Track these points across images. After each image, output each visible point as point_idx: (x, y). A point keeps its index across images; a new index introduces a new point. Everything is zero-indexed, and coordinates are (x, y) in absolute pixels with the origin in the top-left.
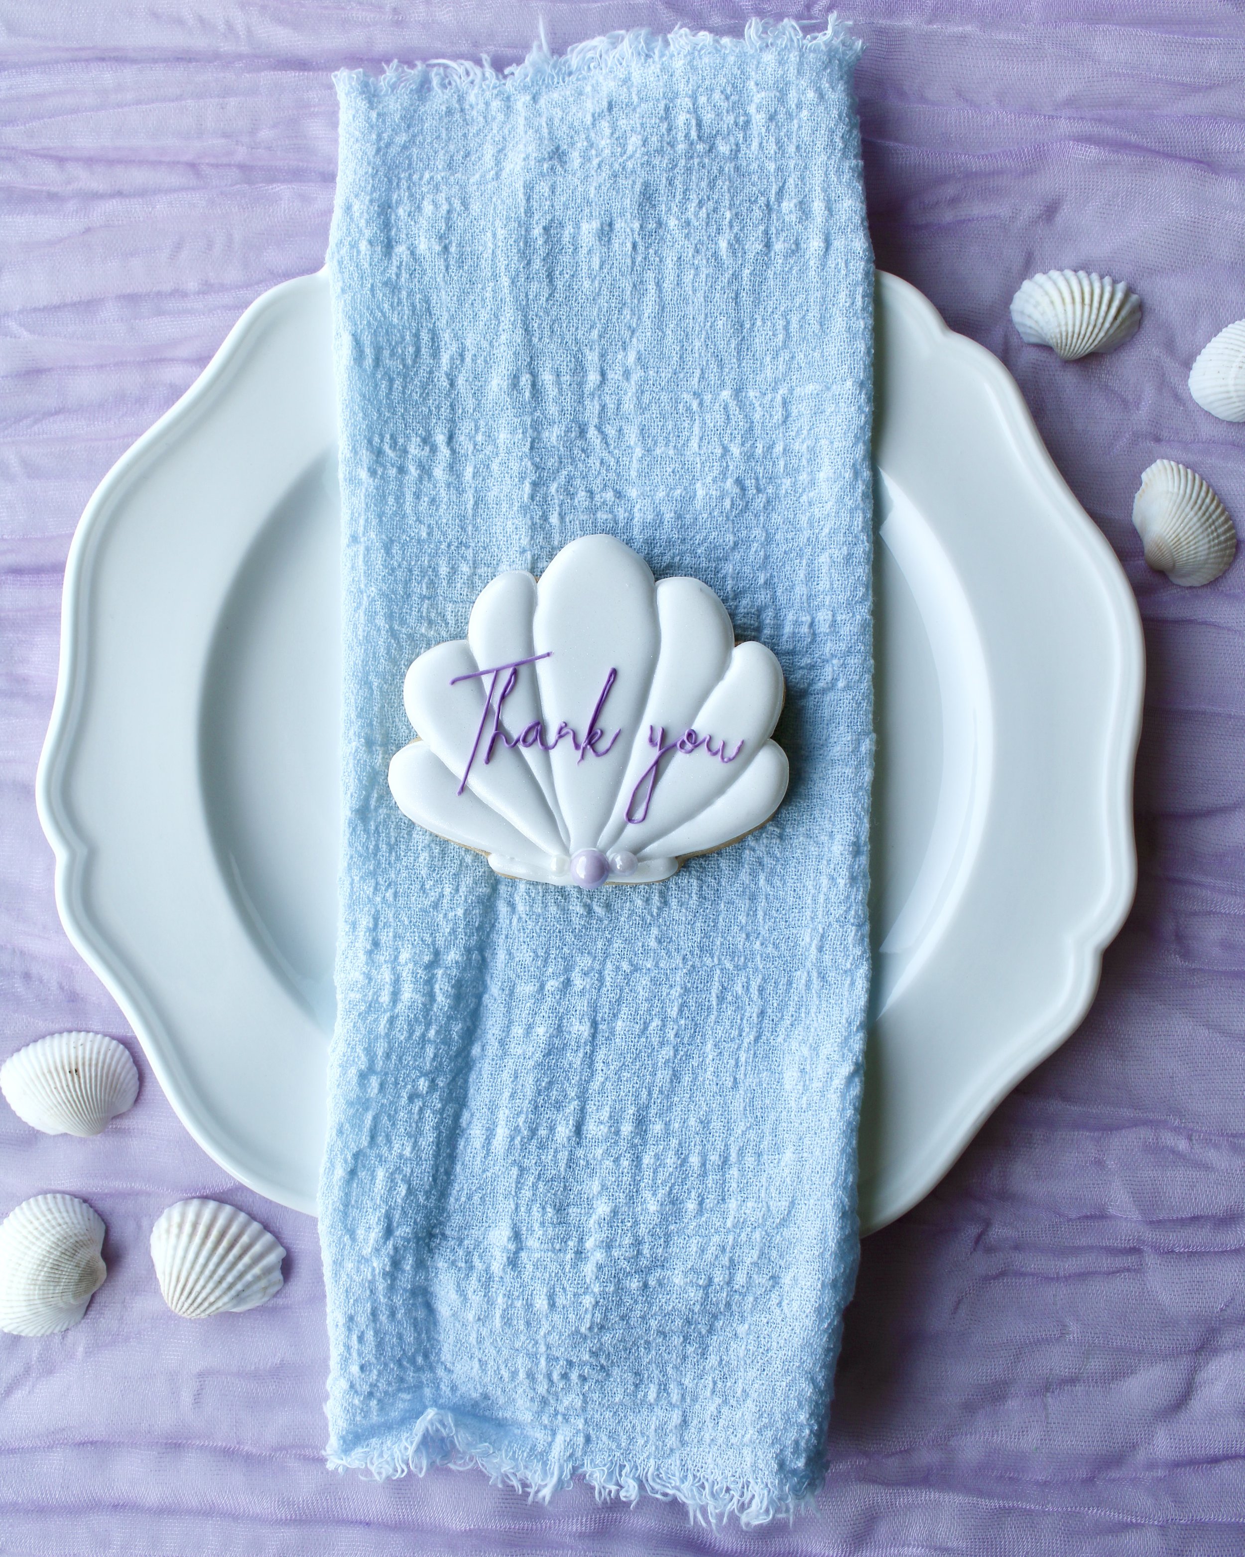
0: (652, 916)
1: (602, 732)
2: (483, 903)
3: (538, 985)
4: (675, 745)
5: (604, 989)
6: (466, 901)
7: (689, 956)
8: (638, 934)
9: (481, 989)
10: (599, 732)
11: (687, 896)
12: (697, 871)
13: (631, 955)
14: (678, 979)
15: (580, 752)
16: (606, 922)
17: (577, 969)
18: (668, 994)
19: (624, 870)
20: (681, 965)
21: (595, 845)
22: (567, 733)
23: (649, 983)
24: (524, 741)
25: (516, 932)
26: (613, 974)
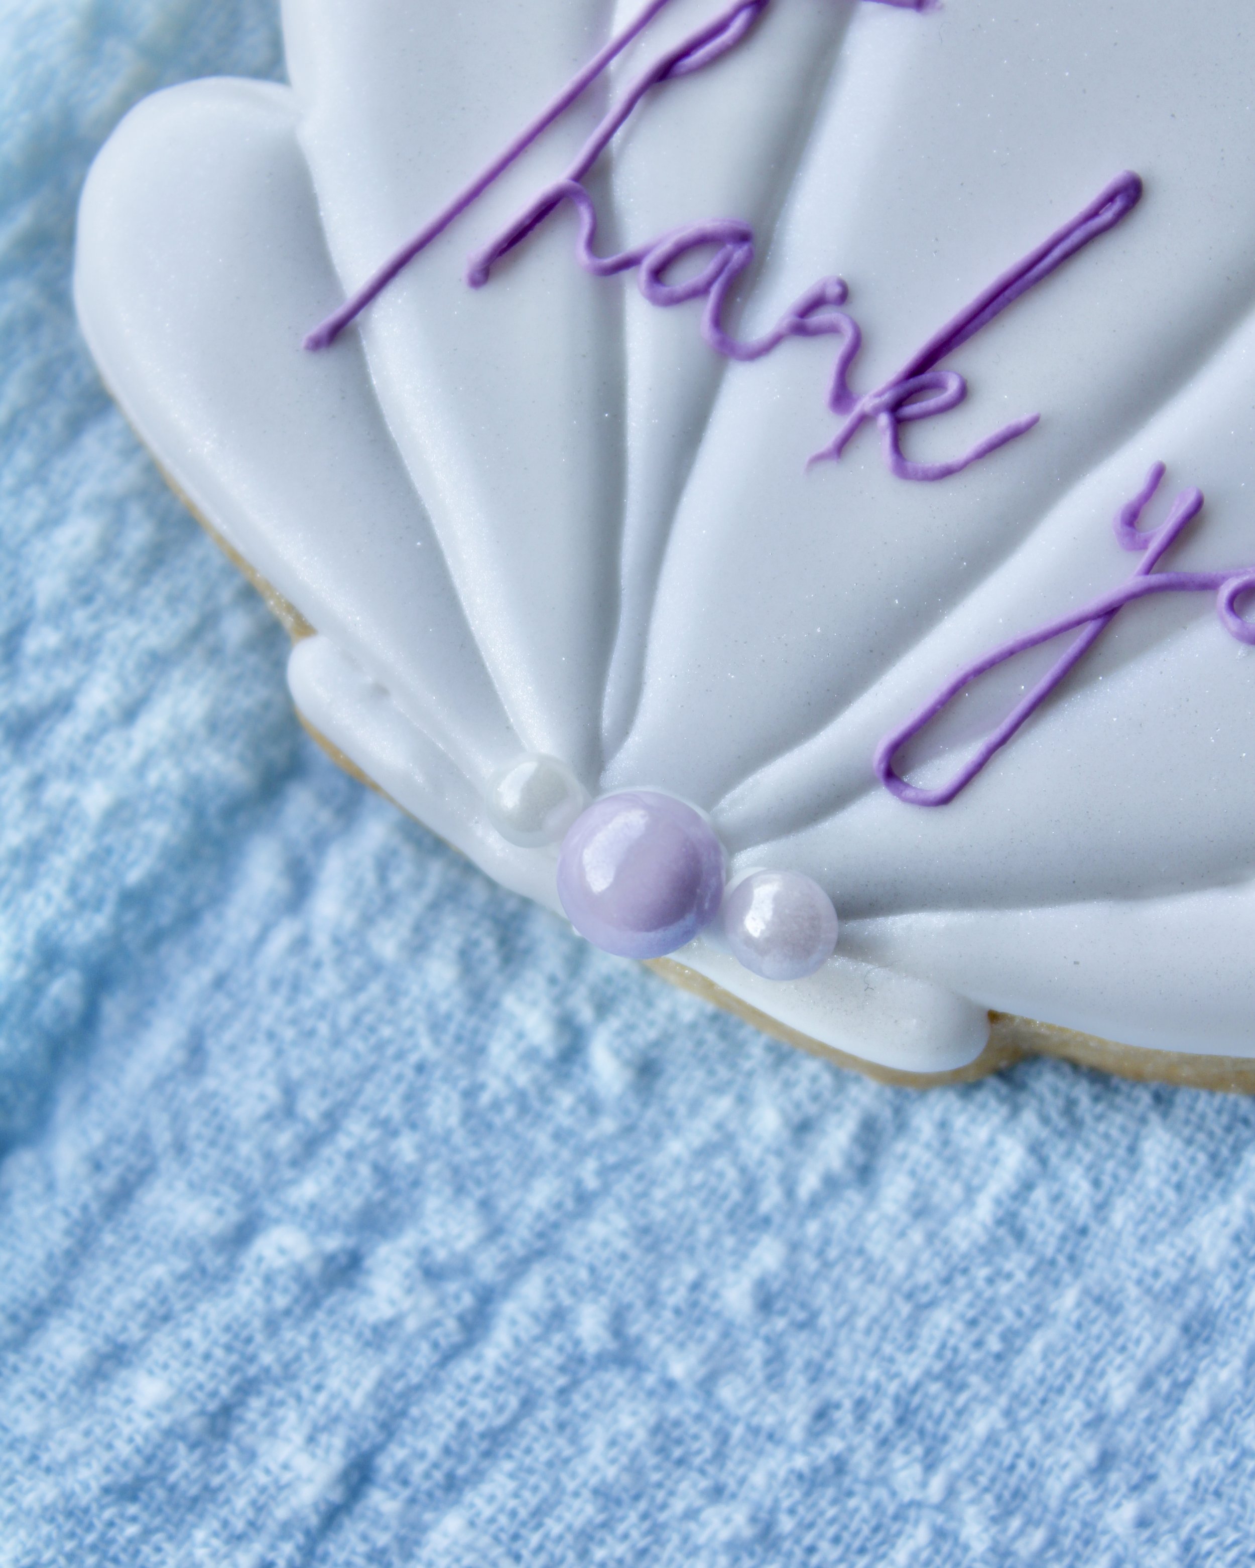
0: (790, 1193)
1: (963, 394)
2: (199, 814)
3: (234, 1216)
4: (1208, 585)
5: (465, 1368)
6: (141, 769)
7: (844, 1417)
8: (704, 1232)
9: (20, 1120)
10: (953, 386)
11: (957, 1191)
12: (1045, 1120)
13: (634, 1295)
14: (758, 1478)
15: (840, 424)
16: (608, 1125)
17: (409, 1239)
18: (691, 1514)
19: (761, 947)
20: (796, 1434)
21: (711, 799)
22: (832, 330)
23: (641, 1435)
24: (658, 273)
25: (262, 984)
26: (527, 1328)
